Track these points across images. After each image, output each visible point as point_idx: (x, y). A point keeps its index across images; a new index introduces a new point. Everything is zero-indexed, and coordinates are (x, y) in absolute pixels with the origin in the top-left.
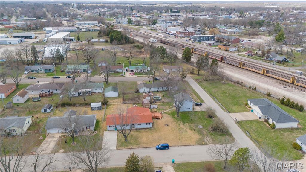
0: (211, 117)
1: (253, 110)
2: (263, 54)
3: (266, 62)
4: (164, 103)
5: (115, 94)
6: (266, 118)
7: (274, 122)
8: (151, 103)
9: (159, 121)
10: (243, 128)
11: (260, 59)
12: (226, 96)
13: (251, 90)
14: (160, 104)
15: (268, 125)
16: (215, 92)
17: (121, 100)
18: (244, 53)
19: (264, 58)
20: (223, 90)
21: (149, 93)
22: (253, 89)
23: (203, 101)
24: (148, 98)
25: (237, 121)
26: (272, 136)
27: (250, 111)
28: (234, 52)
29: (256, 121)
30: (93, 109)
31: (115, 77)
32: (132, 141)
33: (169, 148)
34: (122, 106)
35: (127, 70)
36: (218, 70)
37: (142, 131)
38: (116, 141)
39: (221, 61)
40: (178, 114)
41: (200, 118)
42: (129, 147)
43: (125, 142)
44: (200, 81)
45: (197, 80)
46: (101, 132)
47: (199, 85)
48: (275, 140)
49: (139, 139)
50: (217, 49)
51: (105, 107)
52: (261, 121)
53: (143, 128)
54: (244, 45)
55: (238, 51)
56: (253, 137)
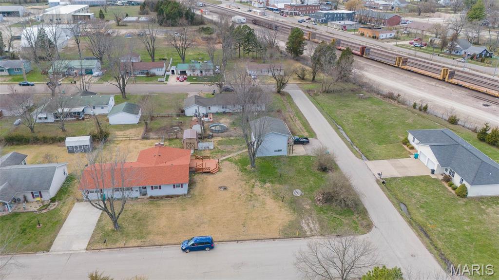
0: (324, 169)
1: (419, 153)
2: (444, 44)
3: (448, 57)
4: (232, 138)
5: (133, 119)
6: (447, 173)
7: (464, 182)
8: (201, 137)
9: (210, 178)
10: (393, 195)
11: (437, 52)
12: (365, 123)
13: (418, 111)
14: (221, 141)
15: (450, 189)
16: (342, 116)
17: (141, 130)
18: (407, 43)
19: (445, 50)
20: (358, 110)
21: (207, 116)
22: (420, 110)
23: (313, 134)
24: (197, 128)
25: (382, 179)
26: (458, 216)
27: (411, 156)
28: (388, 40)
29: (424, 179)
30: (72, 150)
31: (147, 83)
32: (131, 228)
33: (212, 247)
34: (138, 144)
35: (173, 71)
36: (353, 71)
37: (162, 202)
38: (93, 228)
39: (362, 56)
40: (253, 163)
41: (299, 172)
42: (118, 245)
43: (114, 231)
44: (314, 94)
45: (308, 92)
46: (67, 206)
47: (312, 102)
48: (466, 227)
49: (149, 223)
50: (357, 35)
51: (100, 145)
52: (434, 179)
53: (167, 197)
54: (408, 29)
55: (396, 38)
56: (414, 218)
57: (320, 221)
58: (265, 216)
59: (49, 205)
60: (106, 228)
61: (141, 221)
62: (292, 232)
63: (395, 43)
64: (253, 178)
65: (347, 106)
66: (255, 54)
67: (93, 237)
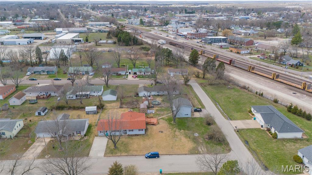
0: (209, 124)
1: (256, 117)
2: (276, 58)
3: (278, 65)
4: (163, 108)
5: (114, 98)
6: (269, 127)
7: (276, 131)
8: (149, 107)
9: (154, 127)
10: (242, 137)
11: (273, 62)
12: (230, 101)
13: (258, 96)
14: (158, 109)
15: (270, 134)
16: (218, 98)
17: (118, 104)
18: (256, 56)
19: (277, 62)
20: (227, 95)
21: (149, 97)
22: (260, 95)
23: (204, 107)
24: (146, 103)
25: (237, 129)
26: (272, 147)
27: (252, 119)
28: (246, 55)
29: (258, 130)
30: (88, 113)
31: (117, 79)
32: (122, 148)
33: (158, 157)
34: (118, 110)
35: (130, 73)
36: (225, 74)
37: (134, 137)
38: (105, 148)
39: (230, 65)
40: (174, 120)
41: (197, 125)
42: (117, 155)
43: (114, 149)
44: (204, 85)
45: (201, 84)
46: (91, 138)
47: (203, 90)
48: (275, 152)
49: (129, 146)
50: (228, 51)
51: (100, 111)
52: (263, 130)
53: (136, 135)
54: (257, 48)
55: (250, 54)
56: (251, 147)
57: (207, 148)
58: (182, 144)
59: (84, 137)
60: (111, 148)
61: (126, 145)
62: (193, 152)
63: (249, 57)
64: (175, 127)
65: (221, 92)
66: (172, 62)
67: (106, 151)
